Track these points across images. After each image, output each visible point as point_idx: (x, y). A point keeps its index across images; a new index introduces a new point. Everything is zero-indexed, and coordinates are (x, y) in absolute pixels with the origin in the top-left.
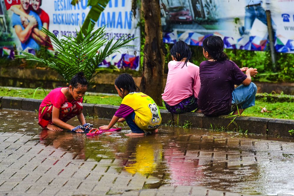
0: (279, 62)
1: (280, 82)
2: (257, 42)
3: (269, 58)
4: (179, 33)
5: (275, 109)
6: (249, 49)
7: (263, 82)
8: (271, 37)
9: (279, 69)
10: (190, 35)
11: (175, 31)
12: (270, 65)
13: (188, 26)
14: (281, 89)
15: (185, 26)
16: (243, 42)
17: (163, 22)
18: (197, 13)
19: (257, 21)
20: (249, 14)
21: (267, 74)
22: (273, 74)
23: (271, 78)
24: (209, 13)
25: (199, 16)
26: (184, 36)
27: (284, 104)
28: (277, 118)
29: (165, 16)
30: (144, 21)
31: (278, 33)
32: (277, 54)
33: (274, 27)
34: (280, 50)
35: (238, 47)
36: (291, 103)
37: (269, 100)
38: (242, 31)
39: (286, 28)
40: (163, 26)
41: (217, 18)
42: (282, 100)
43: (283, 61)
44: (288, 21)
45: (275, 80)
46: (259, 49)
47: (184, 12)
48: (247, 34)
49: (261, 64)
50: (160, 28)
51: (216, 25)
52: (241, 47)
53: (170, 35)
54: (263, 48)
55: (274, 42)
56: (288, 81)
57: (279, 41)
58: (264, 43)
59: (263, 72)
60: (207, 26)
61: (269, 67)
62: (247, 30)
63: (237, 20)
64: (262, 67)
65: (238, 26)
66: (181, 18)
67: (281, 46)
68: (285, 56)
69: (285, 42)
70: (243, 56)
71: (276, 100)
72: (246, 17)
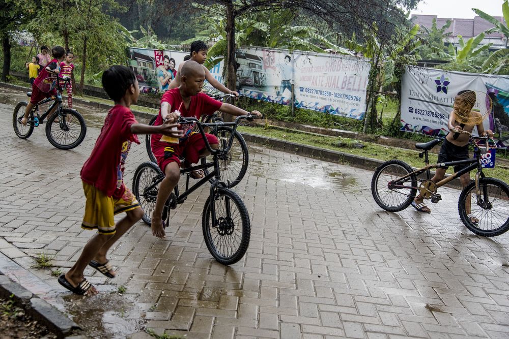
0: (295, 112)
1: (295, 122)
2: (285, 100)
3: (291, 110)
4: (245, 91)
5: (290, 136)
6: (281, 103)
7: (285, 122)
8: (293, 99)
9: (295, 116)
10: (251, 92)
11: (243, 89)
12: (291, 113)
13: (250, 87)
14: (295, 126)
15: (249, 87)
16: (278, 100)
17: (237, 84)
18: (256, 81)
19: (286, 89)
20: (283, 85)
21: (288, 118)
22: (292, 118)
23: (290, 120)
24: (262, 82)
25: (257, 83)
26: (248, 93)
27: (295, 134)
28: (290, 141)
30: (227, 82)
31: (296, 97)
32: (295, 107)
33: (295, 94)
34: (297, 106)
35: (275, 102)
36: (299, 135)
37: (288, 131)
38: (278, 94)
39: (301, 95)
40: (237, 86)
41: (266, 85)
42: (294, 132)
43: (298, 112)
44: (303, 91)
45: (292, 121)
46: (286, 104)
47: (249, 80)
48: (281, 95)
49: (286, 112)
51: (265, 89)
52: (277, 102)
53: (240, 91)
54: (288, 104)
55: (294, 101)
56: (299, 122)
57: (297, 101)
58: (288, 101)
59: (286, 116)
60: (260, 89)
61: (290, 114)
62: (281, 93)
63: (276, 87)
64: (286, 114)
65: (277, 90)
66: (247, 83)
67: (297, 104)
68: (299, 109)
69: (299, 102)
70: (277, 107)
71: (291, 131)
72: (281, 86)
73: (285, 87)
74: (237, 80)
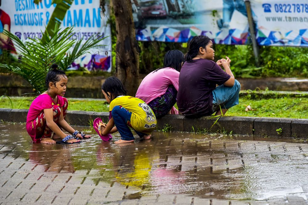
0: (262, 55)
1: (264, 77)
2: (237, 35)
3: (251, 52)
4: (153, 29)
5: (260, 107)
6: (229, 43)
7: (245, 79)
8: (252, 29)
9: (262, 63)
10: (165, 31)
11: (148, 27)
12: (253, 59)
13: (162, 21)
14: (266, 85)
15: (158, 21)
16: (222, 36)
17: (135, 17)
18: (171, 7)
19: (236, 13)
20: (227, 6)
21: (249, 69)
22: (256, 69)
23: (255, 74)
24: (184, 6)
25: (174, 10)
26: (159, 33)
27: (270, 101)
28: (263, 117)
29: (137, 11)
30: (114, 17)
31: (259, 25)
32: (259, 47)
33: (255, 18)
34: (262, 43)
35: (217, 42)
36: (277, 100)
37: (253, 97)
38: (221, 25)
39: (268, 19)
40: (135, 23)
41: (193, 11)
42: (268, 97)
43: (266, 55)
44: (269, 11)
45: (258, 75)
46: (240, 42)
47: (157, 6)
48: (226, 27)
49: (243, 58)
50: (133, 25)
51: (192, 19)
52: (221, 41)
53: (143, 31)
54: (244, 42)
55: (255, 34)
56: (273, 75)
57: (261, 33)
58: (244, 36)
59: (245, 67)
60: (182, 20)
61: (251, 61)
62: (226, 23)
63: (214, 12)
64: (244, 62)
65: (216, 18)
66: (154, 13)
67: (264, 38)
68: (268, 49)
69: (267, 34)
70: (223, 51)
71: (261, 97)
72: (224, 9)
73: (231, 10)
74: (133, 11)
